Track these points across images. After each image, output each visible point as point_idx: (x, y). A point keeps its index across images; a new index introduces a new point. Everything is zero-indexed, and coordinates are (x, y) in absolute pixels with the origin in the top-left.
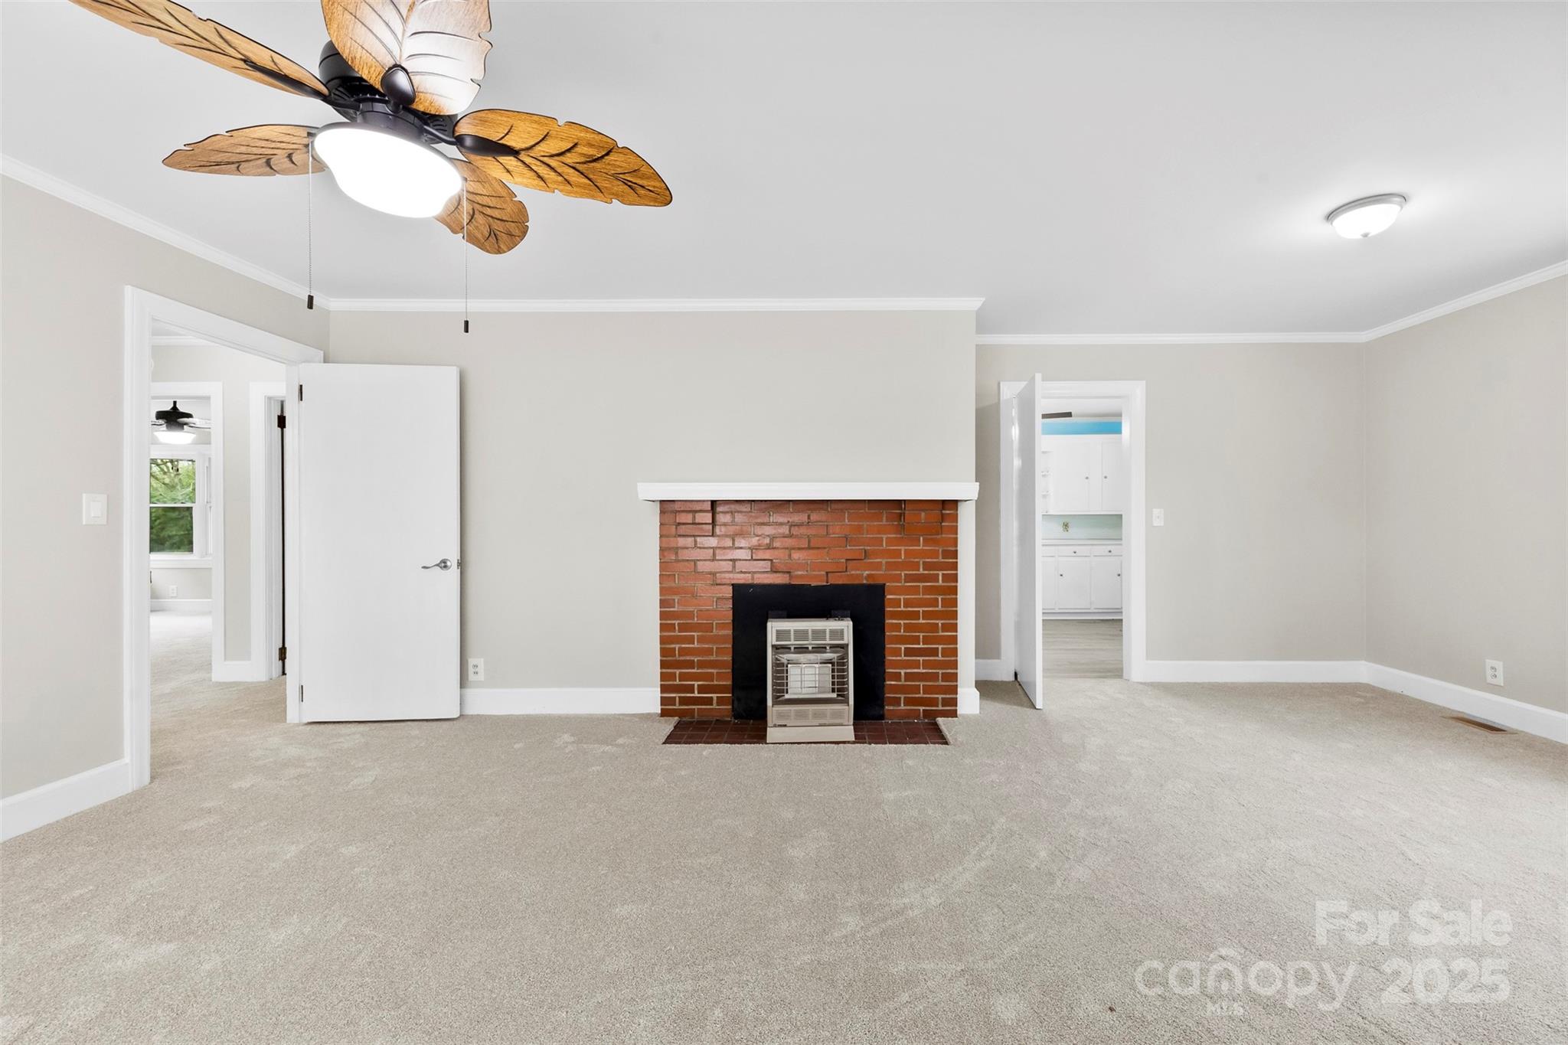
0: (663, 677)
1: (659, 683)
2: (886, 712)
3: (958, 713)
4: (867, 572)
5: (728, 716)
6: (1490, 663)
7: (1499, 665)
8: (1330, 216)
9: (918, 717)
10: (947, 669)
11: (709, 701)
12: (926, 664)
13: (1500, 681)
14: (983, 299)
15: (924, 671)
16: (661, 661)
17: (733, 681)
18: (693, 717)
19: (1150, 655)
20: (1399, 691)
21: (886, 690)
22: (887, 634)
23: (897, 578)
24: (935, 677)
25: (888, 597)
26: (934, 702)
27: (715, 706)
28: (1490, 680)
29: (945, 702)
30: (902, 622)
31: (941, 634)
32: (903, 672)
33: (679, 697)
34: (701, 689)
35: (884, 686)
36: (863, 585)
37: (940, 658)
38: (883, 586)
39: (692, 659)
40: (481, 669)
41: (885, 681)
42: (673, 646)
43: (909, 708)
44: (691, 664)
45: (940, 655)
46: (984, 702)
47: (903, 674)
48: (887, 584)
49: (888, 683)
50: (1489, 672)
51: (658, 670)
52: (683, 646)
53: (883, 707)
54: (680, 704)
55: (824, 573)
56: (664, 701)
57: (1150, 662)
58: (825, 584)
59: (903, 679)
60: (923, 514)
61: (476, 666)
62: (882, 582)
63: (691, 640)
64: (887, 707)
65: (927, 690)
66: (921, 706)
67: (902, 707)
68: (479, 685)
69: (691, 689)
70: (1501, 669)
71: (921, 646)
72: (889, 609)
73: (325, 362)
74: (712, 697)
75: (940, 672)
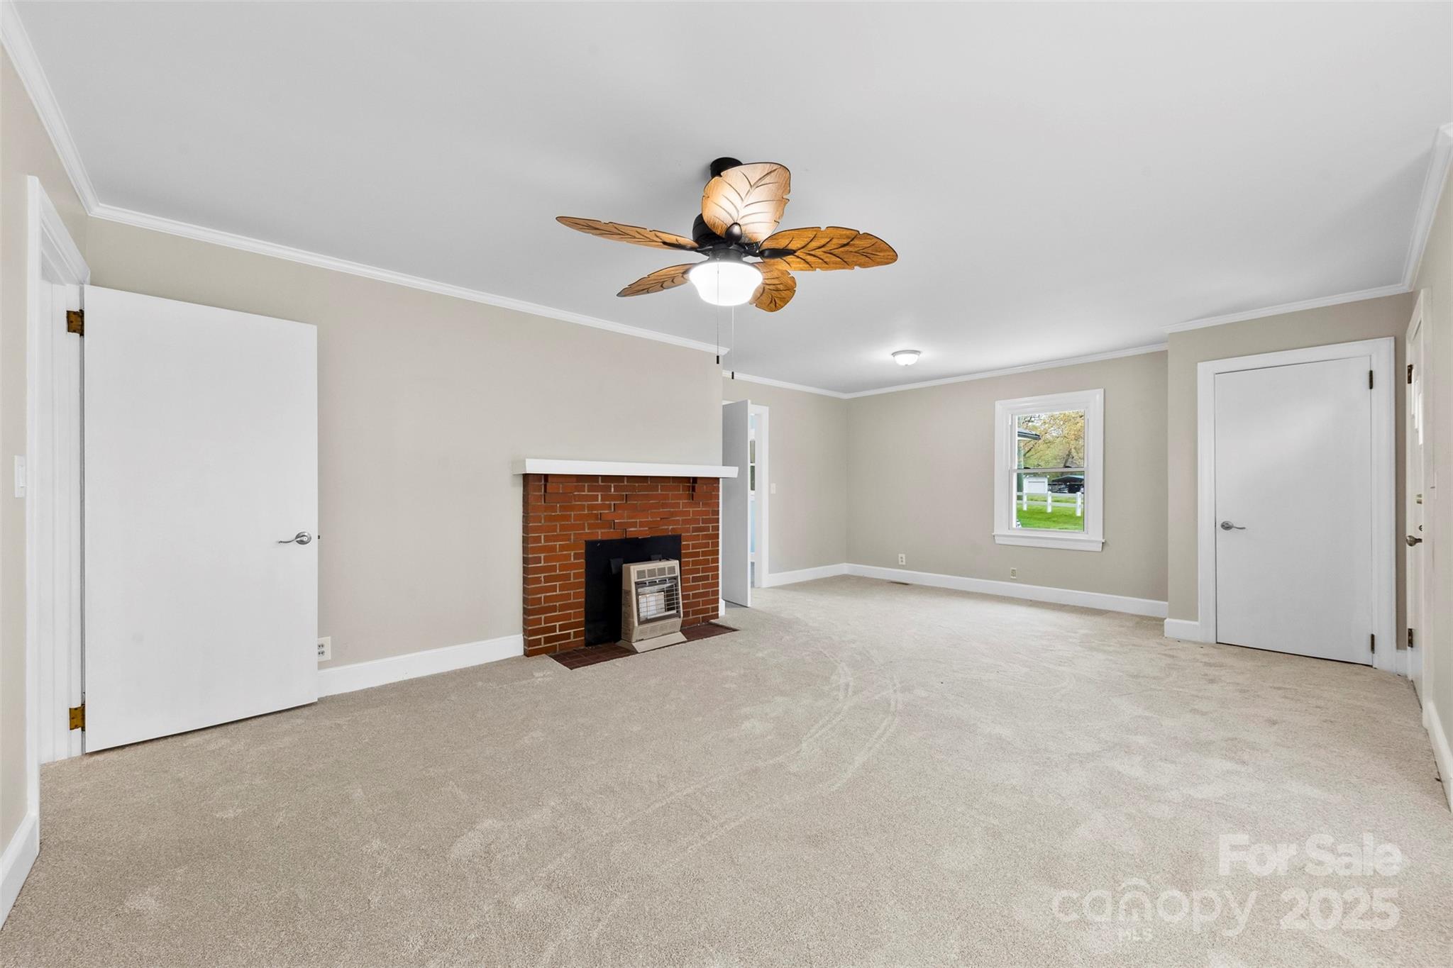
3: (720, 615)
4: (671, 527)
5: (582, 645)
6: (900, 555)
7: (904, 556)
8: (894, 354)
9: (699, 622)
11: (568, 636)
12: (706, 586)
13: (904, 563)
14: (729, 349)
17: (586, 618)
18: (555, 652)
19: (771, 571)
20: (862, 575)
23: (687, 530)
24: (707, 594)
25: (683, 543)
26: (707, 611)
27: (572, 639)
28: (900, 563)
29: (713, 609)
30: (691, 559)
31: (711, 565)
32: (691, 593)
33: (544, 638)
34: (562, 628)
36: (670, 536)
37: (710, 581)
38: (680, 535)
39: (555, 604)
40: (328, 648)
42: (539, 596)
43: (693, 617)
44: (553, 609)
45: (710, 579)
46: (729, 609)
48: (683, 534)
50: (900, 560)
52: (548, 594)
54: (545, 643)
57: (770, 575)
59: (691, 599)
60: (705, 487)
61: (321, 646)
62: (679, 533)
63: (554, 588)
65: (708, 602)
66: (701, 614)
67: (690, 617)
69: (553, 629)
70: (904, 558)
71: (700, 575)
72: (684, 552)
74: (570, 633)
75: (710, 590)
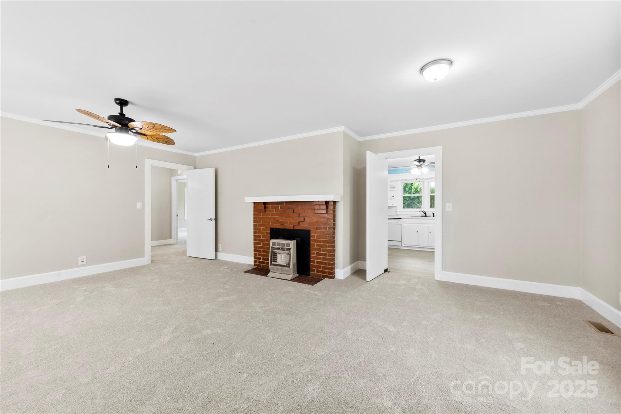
0: (255, 254)
1: (253, 256)
2: (311, 273)
3: (335, 277)
4: (305, 226)
9: (320, 277)
10: (330, 261)
12: (323, 259)
15: (322, 261)
16: (254, 249)
18: (261, 267)
21: (311, 266)
22: (311, 247)
23: (314, 228)
24: (325, 263)
25: (312, 234)
26: (325, 272)
27: (266, 264)
29: (329, 273)
30: (316, 243)
32: (316, 260)
33: (258, 261)
34: (263, 259)
35: (310, 265)
37: (327, 257)
38: (310, 231)
40: (221, 248)
41: (310, 263)
43: (317, 273)
44: (260, 251)
45: (327, 256)
47: (316, 261)
49: (311, 264)
51: (253, 252)
53: (310, 272)
54: (258, 263)
55: (293, 225)
56: (255, 261)
58: (293, 229)
59: (316, 263)
61: (220, 247)
62: (310, 229)
64: (311, 272)
65: (323, 268)
66: (321, 273)
67: (315, 273)
68: (221, 252)
69: (260, 259)
71: (321, 252)
72: (312, 239)
73: (194, 169)
74: (265, 262)
75: (327, 262)
